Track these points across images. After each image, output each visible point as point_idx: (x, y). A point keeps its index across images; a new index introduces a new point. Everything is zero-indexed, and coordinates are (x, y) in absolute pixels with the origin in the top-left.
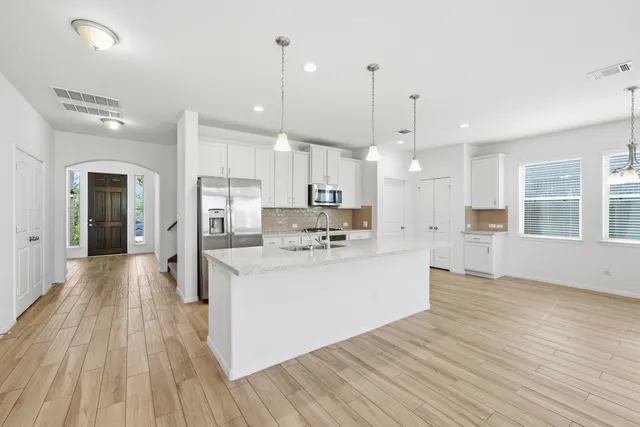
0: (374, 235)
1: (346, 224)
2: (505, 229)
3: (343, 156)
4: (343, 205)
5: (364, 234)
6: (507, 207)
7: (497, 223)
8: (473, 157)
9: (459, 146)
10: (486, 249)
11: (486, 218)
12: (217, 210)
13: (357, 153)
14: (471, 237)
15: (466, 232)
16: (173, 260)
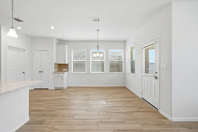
2: (68, 71)
6: (68, 63)
7: (65, 69)
8: (57, 44)
10: (62, 78)
11: (62, 67)
14: (56, 75)
15: (55, 73)
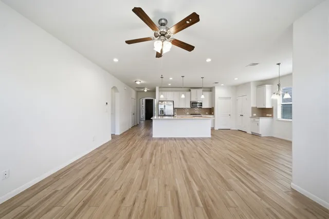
0: (214, 117)
1: (207, 113)
2: (272, 117)
3: (203, 91)
4: (203, 107)
5: (211, 116)
6: (273, 107)
7: (269, 114)
8: (257, 87)
9: (249, 83)
10: (257, 124)
11: (264, 112)
12: (162, 109)
13: (211, 90)
15: (252, 117)
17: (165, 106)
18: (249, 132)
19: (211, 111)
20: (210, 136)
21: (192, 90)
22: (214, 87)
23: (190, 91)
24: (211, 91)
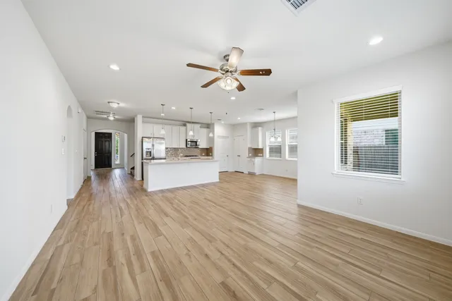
1: (204, 154)
2: (263, 156)
3: (201, 127)
5: (210, 158)
6: (263, 148)
8: (251, 128)
9: (246, 123)
10: (253, 163)
11: (257, 152)
12: (149, 149)
13: (209, 126)
14: (250, 159)
15: (249, 157)
16: (133, 168)
17: (153, 145)
18: (246, 172)
19: (208, 152)
20: (218, 180)
21: (188, 125)
22: (213, 124)
23: (185, 125)
24: (208, 128)
